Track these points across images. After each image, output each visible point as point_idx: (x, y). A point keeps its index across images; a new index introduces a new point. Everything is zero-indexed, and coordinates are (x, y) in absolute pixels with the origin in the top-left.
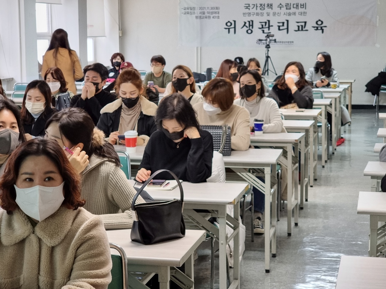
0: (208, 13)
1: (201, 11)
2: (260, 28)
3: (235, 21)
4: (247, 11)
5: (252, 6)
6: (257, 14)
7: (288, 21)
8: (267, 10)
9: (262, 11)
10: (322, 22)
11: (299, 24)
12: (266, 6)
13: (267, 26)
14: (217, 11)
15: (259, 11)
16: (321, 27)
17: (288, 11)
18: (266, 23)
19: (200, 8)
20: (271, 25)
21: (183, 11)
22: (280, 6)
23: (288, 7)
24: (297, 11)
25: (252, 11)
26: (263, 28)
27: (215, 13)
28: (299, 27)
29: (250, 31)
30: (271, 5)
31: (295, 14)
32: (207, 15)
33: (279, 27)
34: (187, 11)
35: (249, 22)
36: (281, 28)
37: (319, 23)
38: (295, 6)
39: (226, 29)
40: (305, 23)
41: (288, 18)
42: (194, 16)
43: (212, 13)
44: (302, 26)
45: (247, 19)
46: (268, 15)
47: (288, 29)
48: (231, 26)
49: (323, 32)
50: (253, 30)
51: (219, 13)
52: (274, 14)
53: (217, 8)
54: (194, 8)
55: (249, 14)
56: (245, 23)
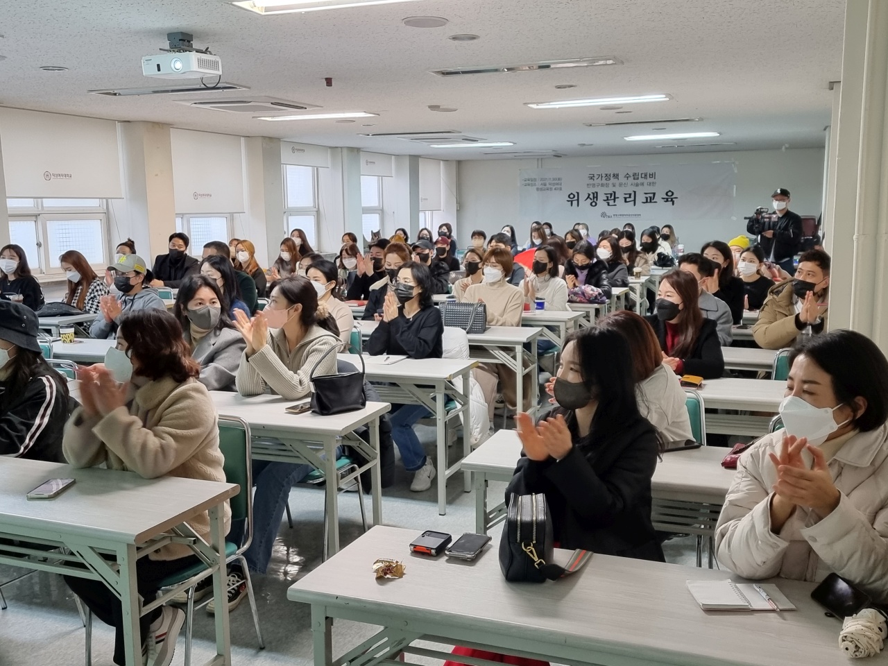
0: (550, 184)
1: (542, 182)
2: (605, 200)
3: (578, 193)
4: (591, 182)
5: (596, 176)
6: (602, 185)
7: (635, 192)
8: (613, 180)
9: (608, 182)
10: (673, 194)
11: (647, 196)
12: (612, 176)
13: (613, 198)
14: (559, 182)
15: (604, 181)
16: (672, 199)
17: (636, 181)
18: (611, 194)
19: (542, 179)
20: (616, 196)
21: (524, 183)
22: (627, 176)
23: (635, 176)
24: (645, 181)
25: (596, 181)
26: (608, 200)
27: (557, 184)
28: (647, 198)
29: (594, 204)
30: (618, 175)
31: (643, 184)
32: (548, 186)
33: (625, 198)
34: (527, 182)
35: (593, 194)
36: (628, 200)
37: (670, 194)
38: (643, 176)
39: (568, 201)
40: (654, 194)
41: (635, 189)
42: (535, 188)
43: (554, 184)
44: (650, 197)
45: (592, 190)
46: (614, 186)
47: (635, 200)
48: (573, 199)
49: (673, 204)
50: (598, 202)
51: (561, 185)
52: (620, 185)
53: (559, 179)
54: (535, 180)
55: (594, 186)
56: (589, 195)
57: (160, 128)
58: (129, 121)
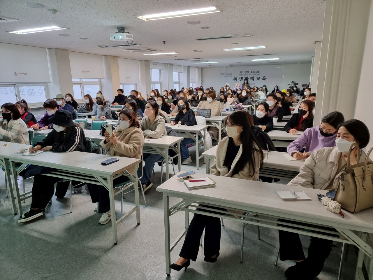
3: (237, 77)
4: (241, 74)
5: (242, 72)
6: (244, 75)
7: (254, 77)
8: (247, 73)
10: (265, 77)
15: (245, 74)
17: (254, 74)
19: (226, 73)
21: (221, 74)
22: (252, 72)
23: (254, 72)
25: (242, 74)
28: (257, 79)
29: (241, 80)
30: (249, 72)
31: (256, 74)
32: (228, 75)
33: (251, 79)
37: (264, 77)
38: (256, 72)
39: (234, 80)
40: (259, 77)
41: (254, 76)
42: (224, 76)
43: (230, 75)
45: (241, 76)
47: (254, 79)
49: (265, 80)
51: (232, 75)
52: (249, 75)
53: (231, 73)
54: (224, 73)
56: (240, 78)
57: (115, 57)
58: (106, 56)
